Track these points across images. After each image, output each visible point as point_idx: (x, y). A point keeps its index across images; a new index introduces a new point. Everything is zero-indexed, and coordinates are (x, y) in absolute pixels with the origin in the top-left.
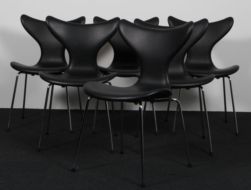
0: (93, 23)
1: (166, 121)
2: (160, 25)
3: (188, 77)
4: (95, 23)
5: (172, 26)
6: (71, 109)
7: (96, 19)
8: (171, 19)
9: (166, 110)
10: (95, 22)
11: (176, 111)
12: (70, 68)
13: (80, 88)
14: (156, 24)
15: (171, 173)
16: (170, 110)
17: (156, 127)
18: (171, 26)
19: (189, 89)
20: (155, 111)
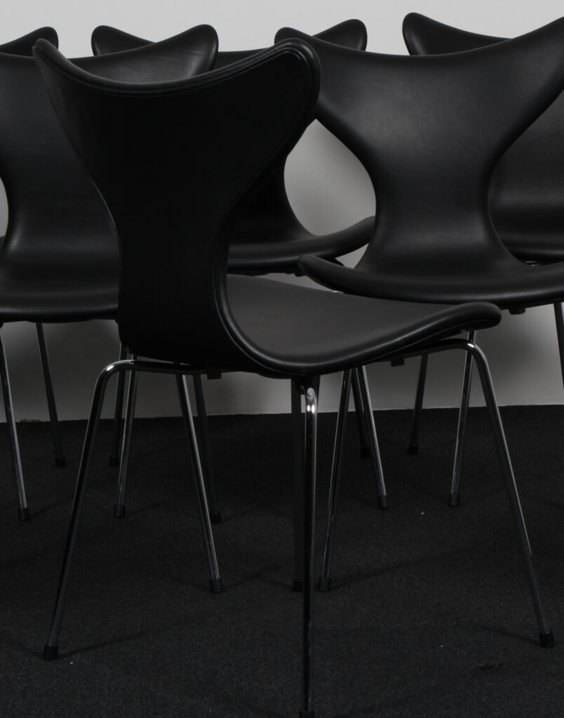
0: (90, 54)
1: (413, 450)
2: (371, 48)
3: (509, 263)
4: (100, 55)
5: (422, 53)
6: (18, 421)
7: (104, 37)
8: (415, 25)
9: (410, 404)
10: (98, 50)
11: (458, 409)
12: (15, 243)
13: (45, 326)
14: (356, 47)
15: (481, 665)
16: (427, 404)
17: (379, 477)
18: (417, 53)
19: (524, 311)
20: (374, 412)
